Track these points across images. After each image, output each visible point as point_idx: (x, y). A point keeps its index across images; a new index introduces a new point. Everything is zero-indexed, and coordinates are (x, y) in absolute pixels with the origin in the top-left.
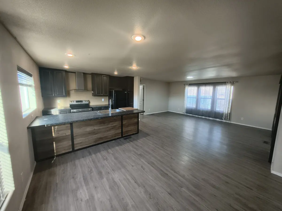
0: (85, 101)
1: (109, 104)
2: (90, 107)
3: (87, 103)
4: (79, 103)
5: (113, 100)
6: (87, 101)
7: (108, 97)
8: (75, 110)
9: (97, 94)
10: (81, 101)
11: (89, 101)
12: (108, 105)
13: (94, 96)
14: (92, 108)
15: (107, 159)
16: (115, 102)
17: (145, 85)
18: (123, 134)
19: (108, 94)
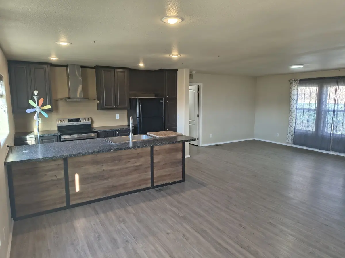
0: (85, 119)
1: (129, 125)
2: (94, 130)
3: (89, 122)
4: (75, 123)
5: (137, 116)
6: (88, 119)
7: (126, 112)
8: (67, 137)
9: (106, 106)
10: (78, 120)
11: (91, 118)
12: (127, 127)
13: (101, 109)
14: (96, 132)
15: (124, 222)
16: (140, 120)
17: (201, 85)
18: (154, 180)
19: (126, 106)
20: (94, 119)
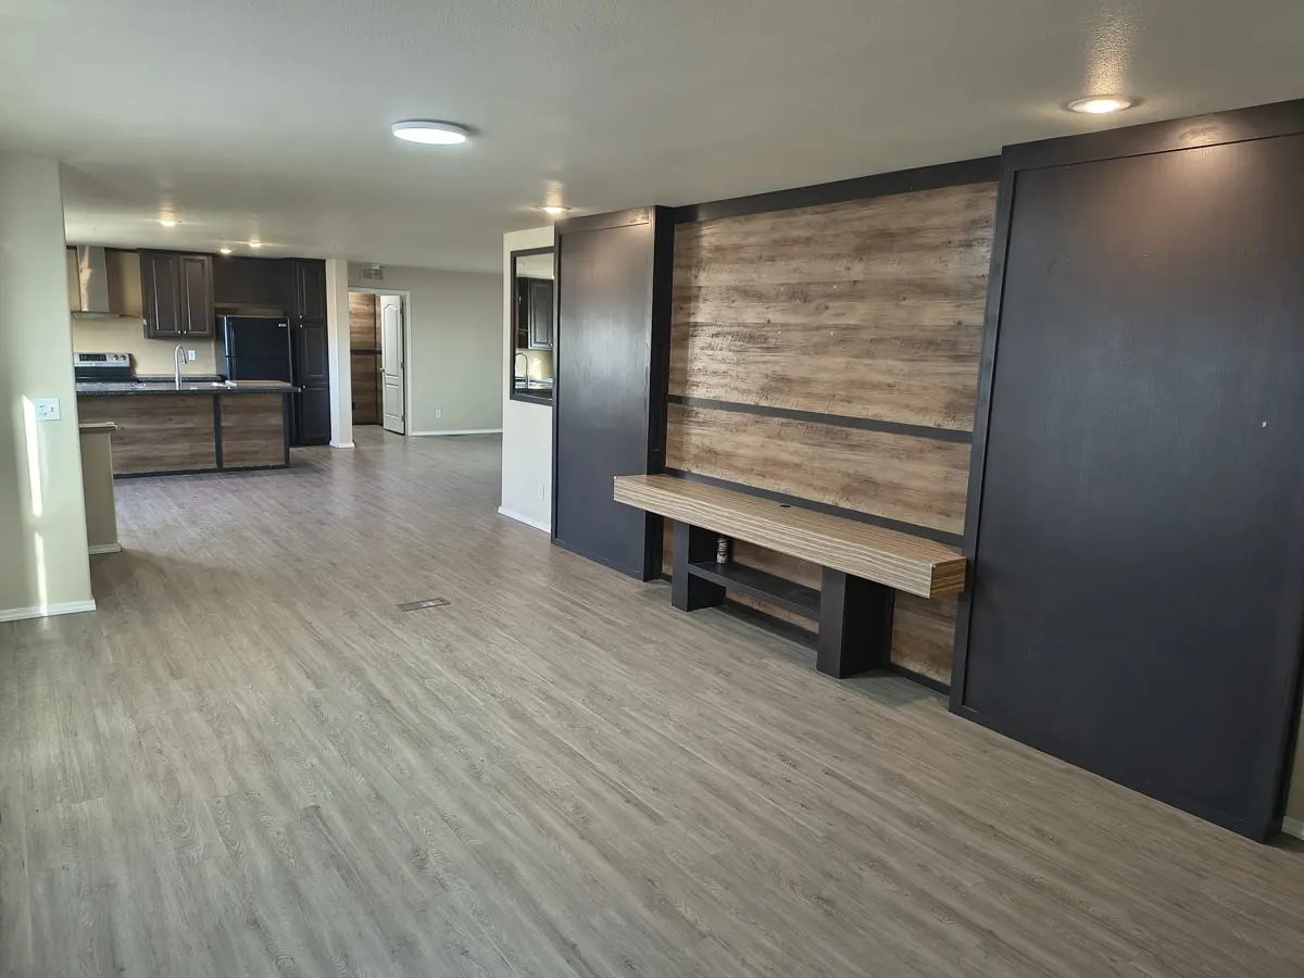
0: (116, 356)
2: (140, 378)
3: (126, 363)
4: (93, 364)
5: (226, 354)
6: (124, 357)
9: (162, 330)
10: (102, 357)
11: (130, 356)
13: (149, 337)
16: (231, 361)
17: (408, 294)
18: (224, 459)
19: (206, 332)
20: (137, 357)
